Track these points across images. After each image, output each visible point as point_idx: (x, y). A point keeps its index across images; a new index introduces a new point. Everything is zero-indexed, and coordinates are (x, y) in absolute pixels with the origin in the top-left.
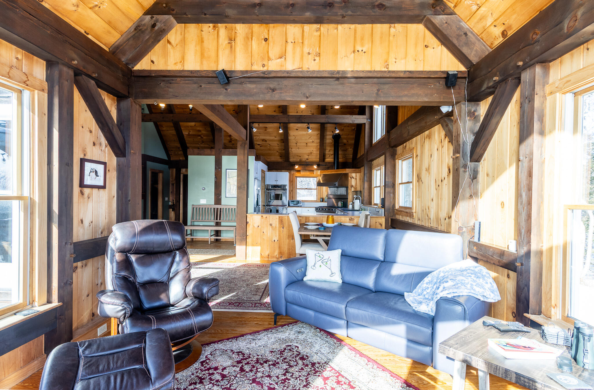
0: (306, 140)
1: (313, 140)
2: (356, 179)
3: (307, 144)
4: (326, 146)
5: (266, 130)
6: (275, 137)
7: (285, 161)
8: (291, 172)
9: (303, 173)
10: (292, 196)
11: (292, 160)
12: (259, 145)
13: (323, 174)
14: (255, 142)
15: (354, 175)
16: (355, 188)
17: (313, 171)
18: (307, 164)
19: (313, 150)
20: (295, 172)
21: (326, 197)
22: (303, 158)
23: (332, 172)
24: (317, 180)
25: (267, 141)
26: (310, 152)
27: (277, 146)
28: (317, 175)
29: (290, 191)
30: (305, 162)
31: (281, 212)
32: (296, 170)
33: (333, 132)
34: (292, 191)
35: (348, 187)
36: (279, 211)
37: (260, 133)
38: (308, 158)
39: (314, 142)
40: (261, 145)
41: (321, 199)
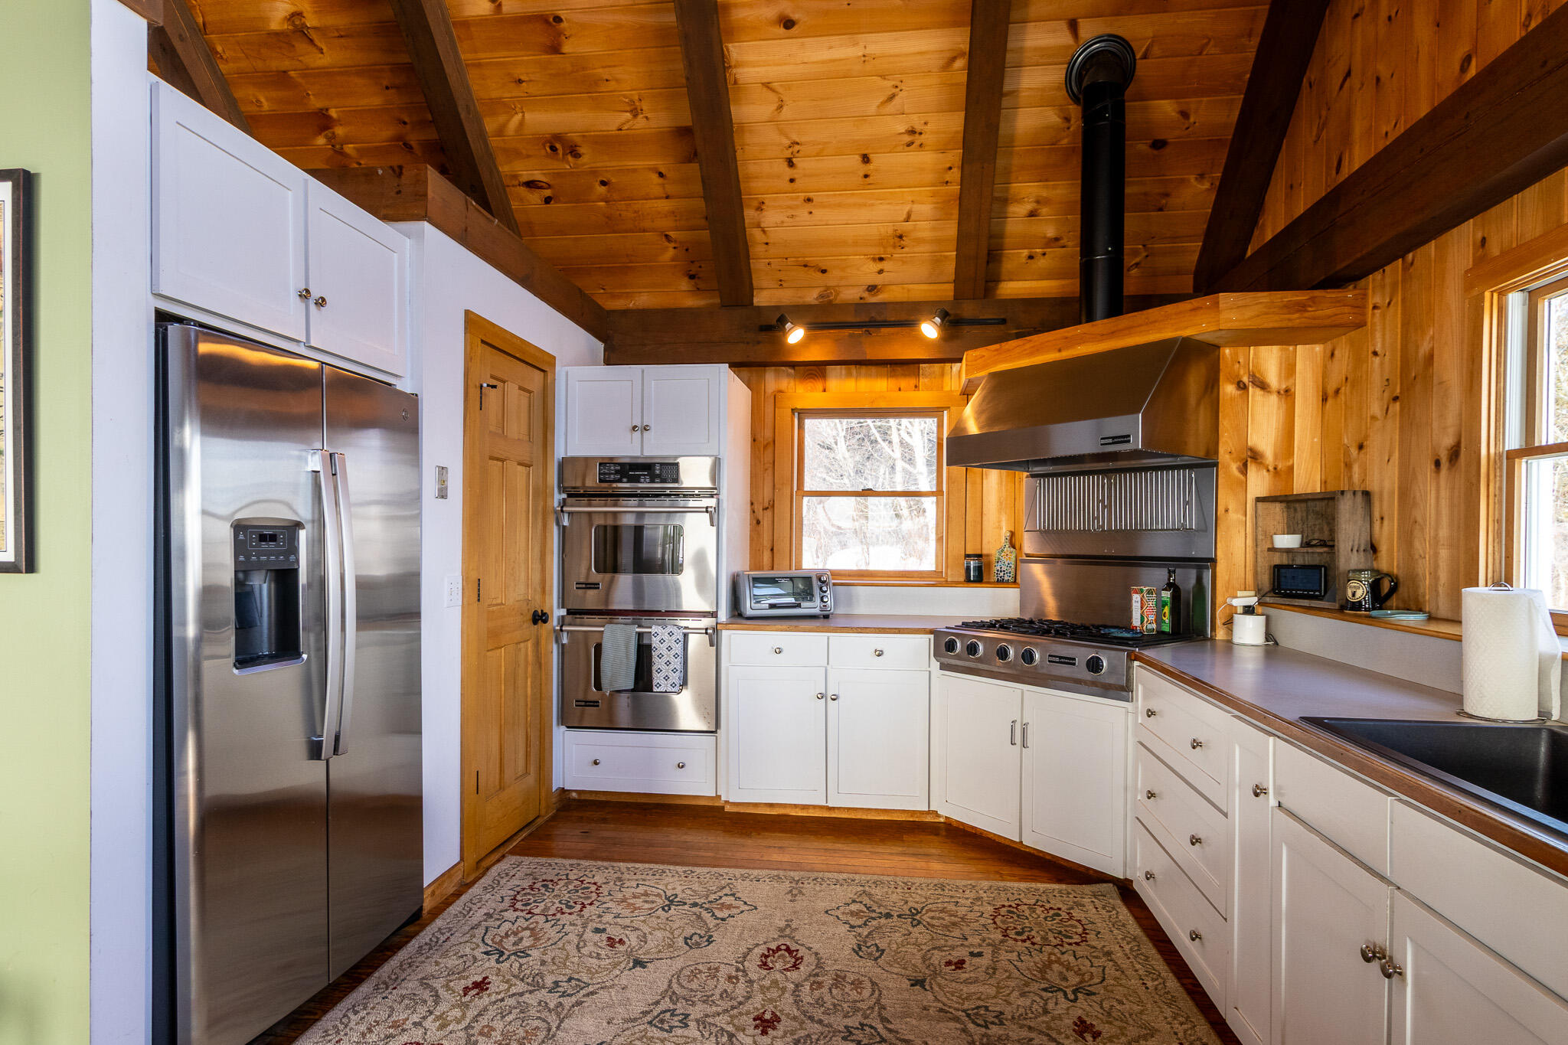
0: (862, 118)
1: (916, 122)
2: (1287, 394)
3: (866, 159)
4: (1007, 172)
5: (555, 49)
6: (635, 112)
7: (723, 306)
8: (762, 378)
9: (841, 387)
10: (766, 542)
11: (763, 298)
12: (531, 185)
13: (994, 376)
14: (505, 169)
15: (1269, 360)
16: (1283, 473)
17: (906, 367)
18: (867, 320)
19: (916, 207)
20: (789, 375)
21: (1008, 549)
22: (843, 283)
23: (1067, 348)
24: (940, 426)
25: (581, 150)
26: (890, 231)
27: (657, 190)
28: (947, 388)
29: (759, 508)
30: (861, 306)
31: (668, 663)
32: (793, 365)
33: (1073, 26)
34: (770, 507)
35: (1216, 465)
36: (655, 659)
37: (520, 81)
38: (878, 280)
39: (918, 139)
40: (549, 186)
41: (973, 564)
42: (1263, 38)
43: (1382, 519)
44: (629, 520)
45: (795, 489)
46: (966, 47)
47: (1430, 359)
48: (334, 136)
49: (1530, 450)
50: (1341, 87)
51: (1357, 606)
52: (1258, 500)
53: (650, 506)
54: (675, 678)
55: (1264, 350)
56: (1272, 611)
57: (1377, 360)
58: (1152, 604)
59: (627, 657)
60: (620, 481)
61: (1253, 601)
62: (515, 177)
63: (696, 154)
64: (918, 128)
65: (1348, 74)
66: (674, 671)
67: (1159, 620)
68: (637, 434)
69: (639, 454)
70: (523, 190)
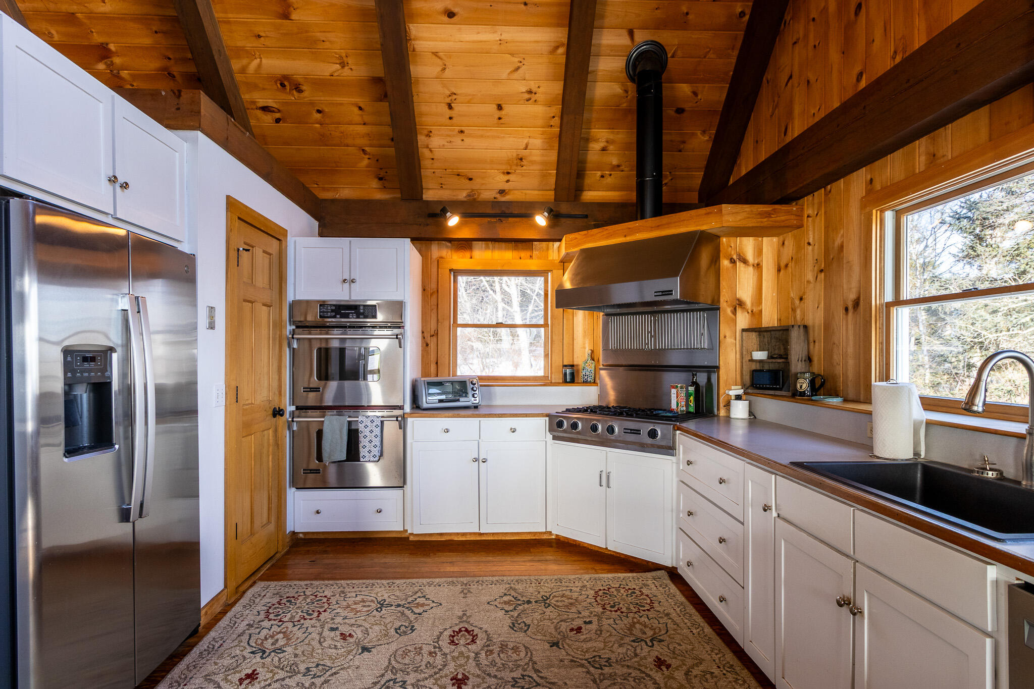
0: (498, 81)
1: (533, 84)
2: (758, 266)
3: (500, 107)
5: (286, 16)
6: (343, 65)
7: (402, 199)
8: (429, 249)
9: (482, 255)
10: (433, 357)
11: (430, 194)
12: (265, 109)
13: (583, 251)
14: (246, 97)
15: (748, 245)
16: (756, 314)
17: (525, 243)
18: (499, 212)
19: (531, 141)
20: (447, 247)
21: (590, 361)
22: (483, 187)
23: (630, 235)
24: (546, 282)
25: (303, 88)
26: (515, 155)
27: (357, 119)
28: (550, 258)
29: (427, 335)
30: (495, 203)
31: (371, 441)
32: (450, 240)
33: (631, 33)
34: (436, 334)
35: (719, 309)
36: (361, 439)
37: (259, 36)
38: (506, 186)
39: (534, 97)
40: (279, 111)
41: (568, 371)
42: (741, 50)
43: (814, 342)
44: (335, 344)
45: (452, 323)
46: (565, 41)
47: (841, 247)
48: (112, 63)
49: (898, 302)
50: (787, 84)
51: (803, 394)
52: (743, 330)
53: (350, 334)
54: (376, 451)
55: (745, 239)
56: (753, 398)
57: (810, 248)
58: (683, 394)
59: (341, 439)
60: (334, 317)
61: (741, 392)
62: (254, 103)
63: (386, 96)
64: (534, 90)
65: (791, 77)
66: (375, 446)
67: (687, 405)
68: (346, 285)
69: (347, 299)
70: (259, 113)
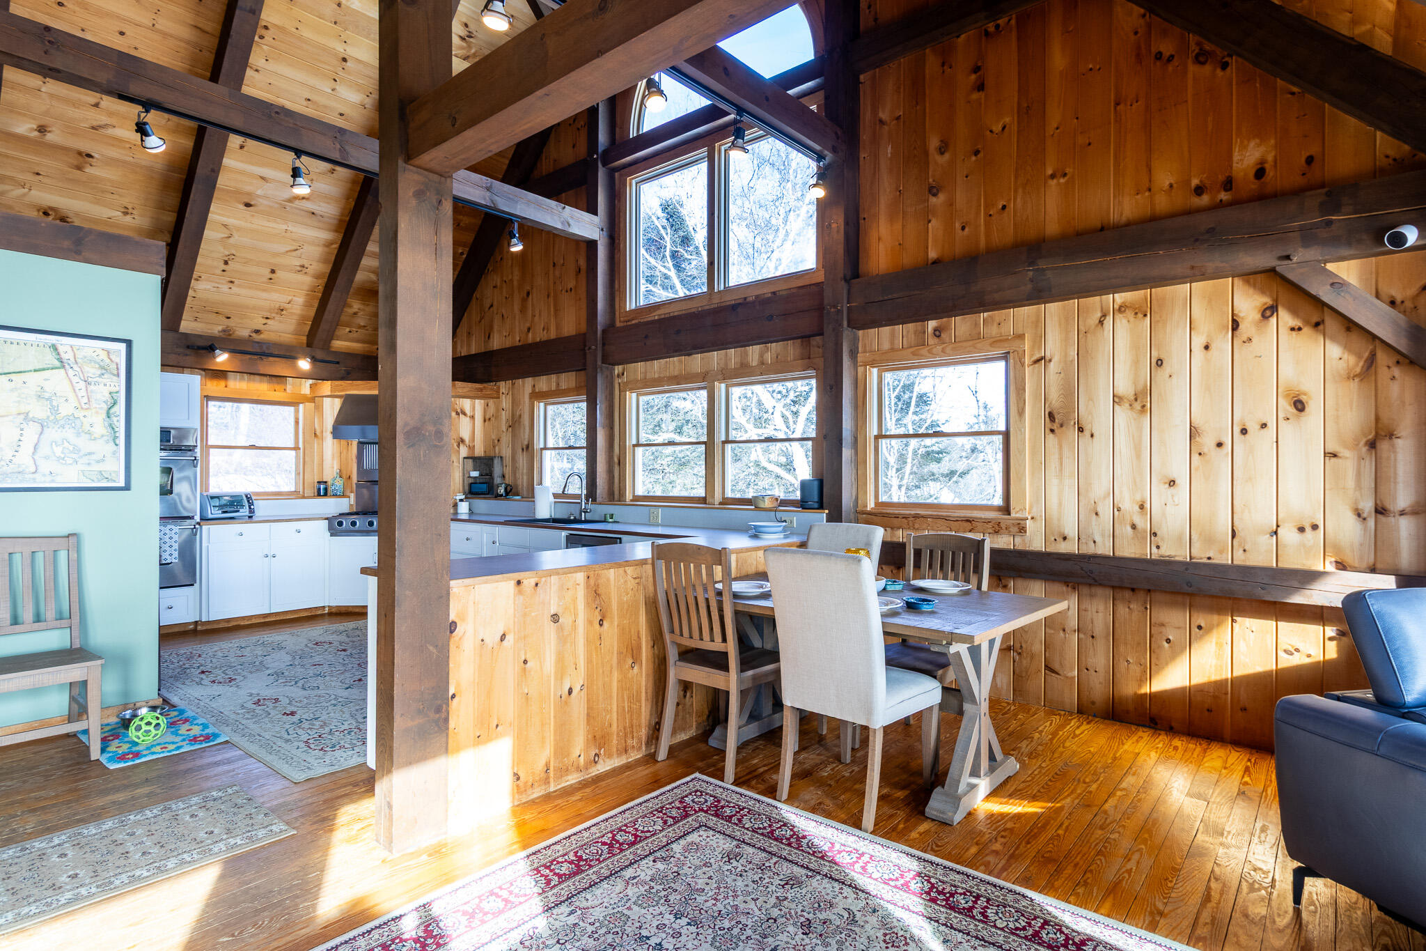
0: (275, 254)
1: (306, 263)
2: (473, 417)
3: (273, 271)
5: (79, 168)
6: (126, 213)
9: (237, 384)
13: (349, 396)
15: (467, 404)
16: (471, 448)
18: (260, 351)
19: (295, 298)
21: (338, 479)
22: (238, 325)
24: (297, 412)
25: (70, 219)
26: (277, 306)
30: (249, 340)
31: (171, 546)
32: (210, 371)
38: (262, 328)
39: (304, 270)
41: (322, 487)
42: (459, 272)
43: (506, 466)
45: (205, 443)
46: (339, 241)
47: (520, 416)
49: (545, 448)
50: (489, 309)
51: (501, 495)
52: (465, 458)
54: (176, 554)
55: (467, 401)
56: (471, 500)
57: (504, 412)
61: (463, 497)
64: (306, 266)
65: (492, 306)
66: (176, 550)
